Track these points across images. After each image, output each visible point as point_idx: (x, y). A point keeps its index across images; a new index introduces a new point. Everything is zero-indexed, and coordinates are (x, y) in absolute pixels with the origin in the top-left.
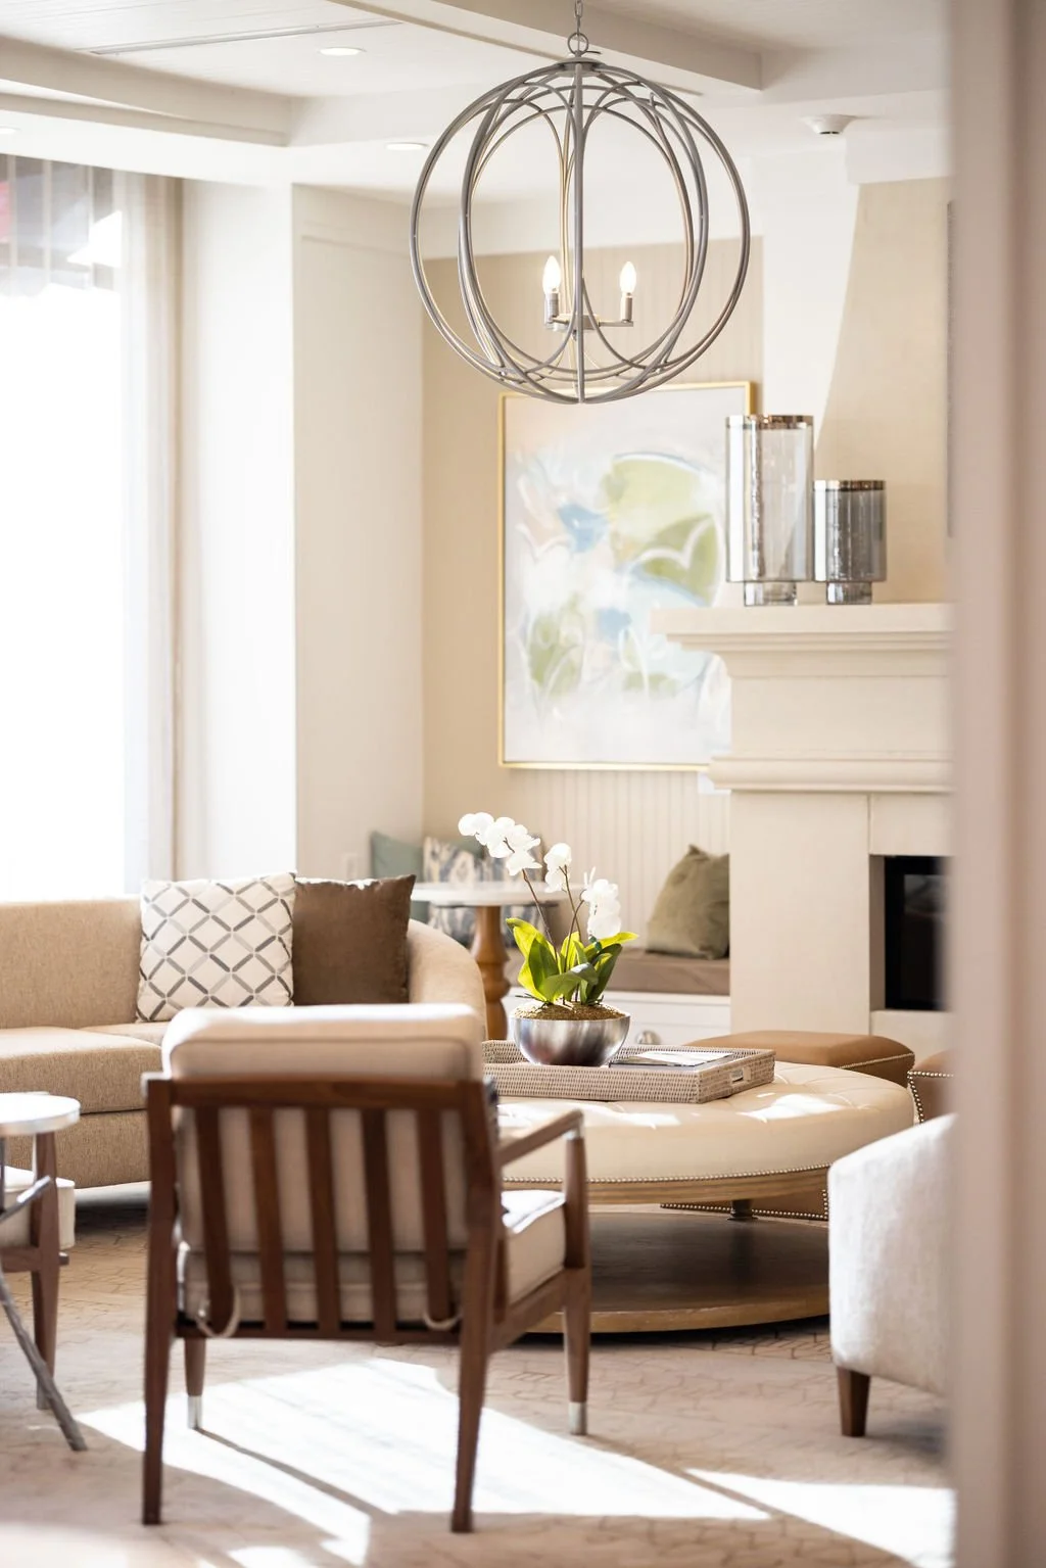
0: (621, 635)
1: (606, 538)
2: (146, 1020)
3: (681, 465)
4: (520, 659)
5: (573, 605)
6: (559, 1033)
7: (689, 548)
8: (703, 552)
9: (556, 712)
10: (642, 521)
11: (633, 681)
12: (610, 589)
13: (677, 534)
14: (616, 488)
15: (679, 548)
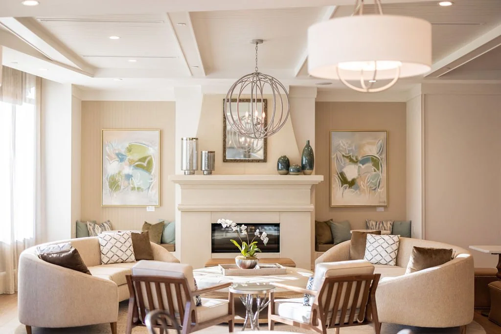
0: (130, 179)
1: (127, 159)
2: (105, 264)
3: (144, 146)
4: (106, 184)
5: (119, 173)
6: (248, 262)
7: (146, 163)
8: (150, 163)
9: (115, 194)
10: (136, 156)
11: (133, 189)
12: (128, 170)
13: (143, 159)
14: (129, 150)
15: (144, 162)
